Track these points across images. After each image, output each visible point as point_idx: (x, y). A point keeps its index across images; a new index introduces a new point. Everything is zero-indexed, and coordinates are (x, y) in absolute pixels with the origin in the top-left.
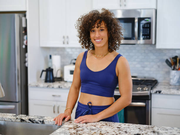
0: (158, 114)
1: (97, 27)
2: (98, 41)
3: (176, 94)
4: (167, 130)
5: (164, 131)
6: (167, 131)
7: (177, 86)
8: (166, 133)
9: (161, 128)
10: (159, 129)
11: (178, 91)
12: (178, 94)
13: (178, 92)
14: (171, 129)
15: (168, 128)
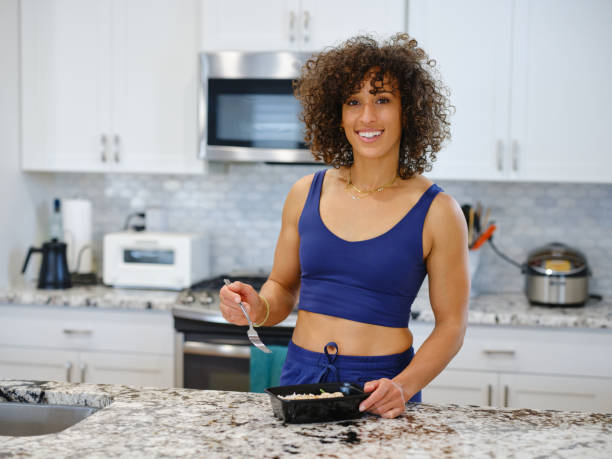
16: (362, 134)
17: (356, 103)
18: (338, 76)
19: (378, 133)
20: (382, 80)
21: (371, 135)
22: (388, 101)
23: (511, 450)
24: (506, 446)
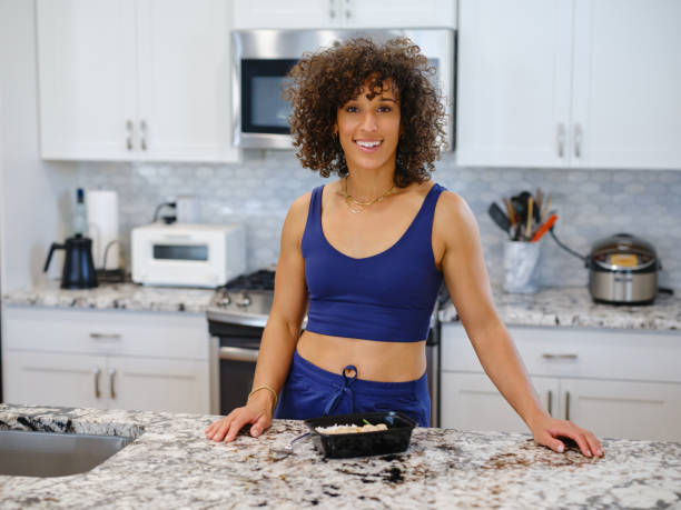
0: (462, 392)
1: (370, 97)
2: (367, 144)
3: (522, 322)
4: (487, 440)
5: (475, 446)
6: (485, 445)
7: (528, 295)
8: (483, 449)
9: (468, 435)
10: (463, 438)
11: (529, 313)
12: (529, 322)
13: (530, 317)
14: (499, 437)
15: (489, 434)
16: (360, 143)
17: (354, 109)
18: (337, 80)
19: (377, 143)
20: (382, 86)
21: (371, 144)
22: (390, 109)
23: (563, 489)
24: (557, 484)
